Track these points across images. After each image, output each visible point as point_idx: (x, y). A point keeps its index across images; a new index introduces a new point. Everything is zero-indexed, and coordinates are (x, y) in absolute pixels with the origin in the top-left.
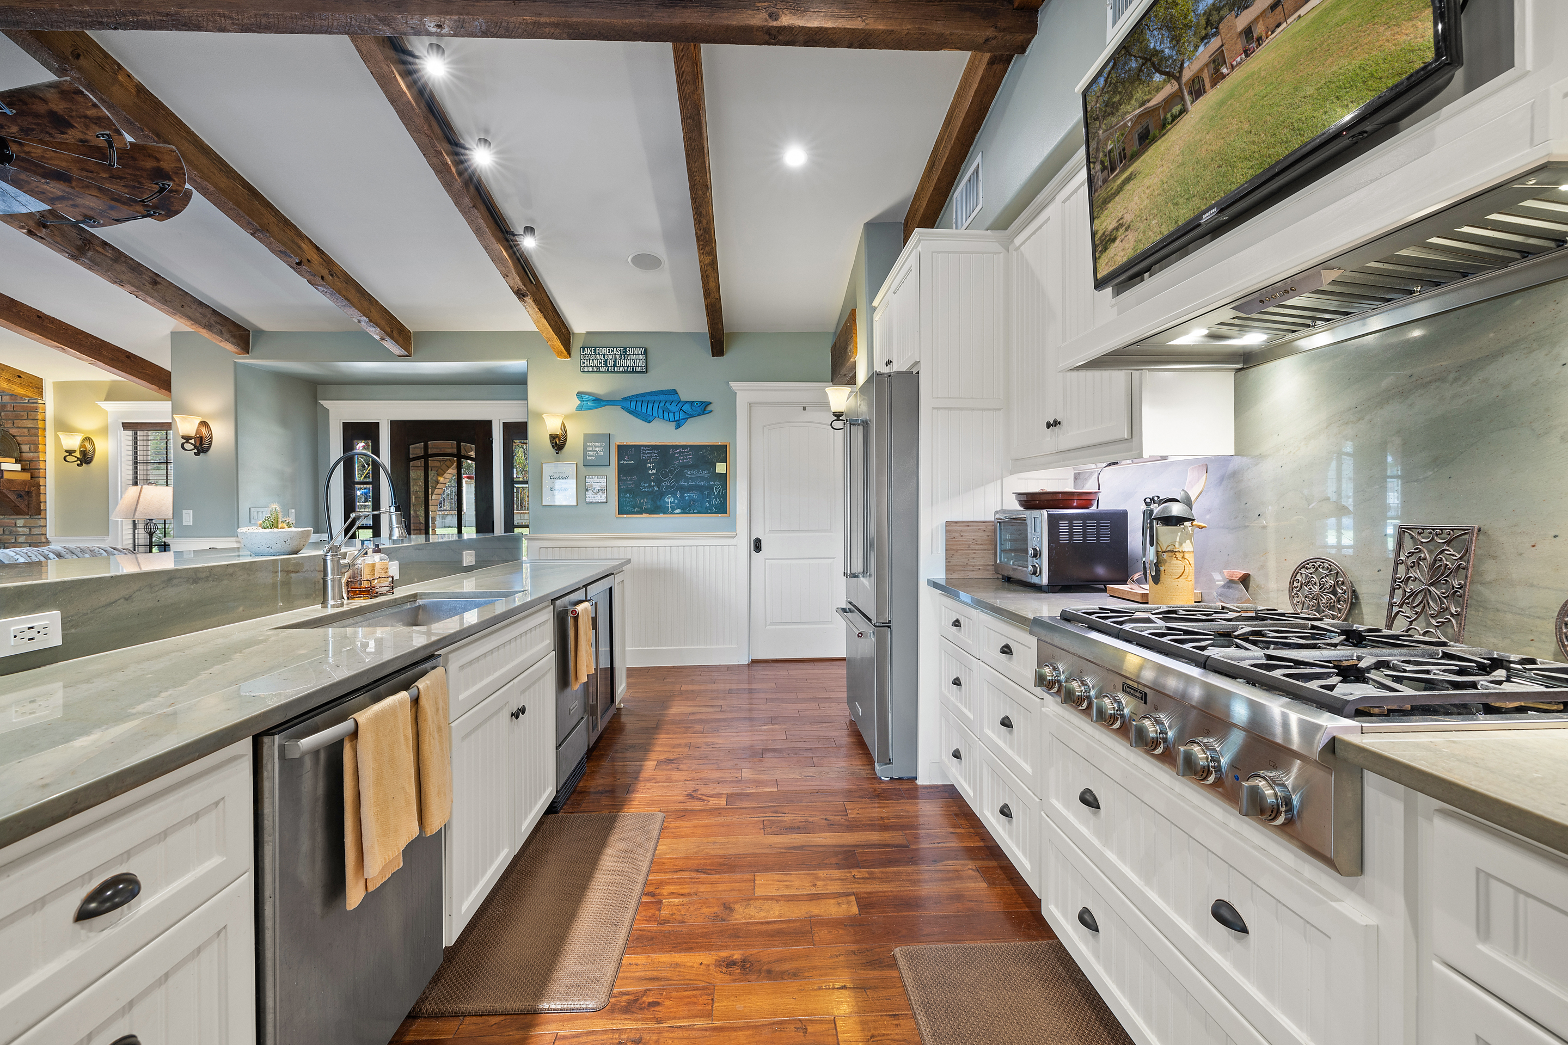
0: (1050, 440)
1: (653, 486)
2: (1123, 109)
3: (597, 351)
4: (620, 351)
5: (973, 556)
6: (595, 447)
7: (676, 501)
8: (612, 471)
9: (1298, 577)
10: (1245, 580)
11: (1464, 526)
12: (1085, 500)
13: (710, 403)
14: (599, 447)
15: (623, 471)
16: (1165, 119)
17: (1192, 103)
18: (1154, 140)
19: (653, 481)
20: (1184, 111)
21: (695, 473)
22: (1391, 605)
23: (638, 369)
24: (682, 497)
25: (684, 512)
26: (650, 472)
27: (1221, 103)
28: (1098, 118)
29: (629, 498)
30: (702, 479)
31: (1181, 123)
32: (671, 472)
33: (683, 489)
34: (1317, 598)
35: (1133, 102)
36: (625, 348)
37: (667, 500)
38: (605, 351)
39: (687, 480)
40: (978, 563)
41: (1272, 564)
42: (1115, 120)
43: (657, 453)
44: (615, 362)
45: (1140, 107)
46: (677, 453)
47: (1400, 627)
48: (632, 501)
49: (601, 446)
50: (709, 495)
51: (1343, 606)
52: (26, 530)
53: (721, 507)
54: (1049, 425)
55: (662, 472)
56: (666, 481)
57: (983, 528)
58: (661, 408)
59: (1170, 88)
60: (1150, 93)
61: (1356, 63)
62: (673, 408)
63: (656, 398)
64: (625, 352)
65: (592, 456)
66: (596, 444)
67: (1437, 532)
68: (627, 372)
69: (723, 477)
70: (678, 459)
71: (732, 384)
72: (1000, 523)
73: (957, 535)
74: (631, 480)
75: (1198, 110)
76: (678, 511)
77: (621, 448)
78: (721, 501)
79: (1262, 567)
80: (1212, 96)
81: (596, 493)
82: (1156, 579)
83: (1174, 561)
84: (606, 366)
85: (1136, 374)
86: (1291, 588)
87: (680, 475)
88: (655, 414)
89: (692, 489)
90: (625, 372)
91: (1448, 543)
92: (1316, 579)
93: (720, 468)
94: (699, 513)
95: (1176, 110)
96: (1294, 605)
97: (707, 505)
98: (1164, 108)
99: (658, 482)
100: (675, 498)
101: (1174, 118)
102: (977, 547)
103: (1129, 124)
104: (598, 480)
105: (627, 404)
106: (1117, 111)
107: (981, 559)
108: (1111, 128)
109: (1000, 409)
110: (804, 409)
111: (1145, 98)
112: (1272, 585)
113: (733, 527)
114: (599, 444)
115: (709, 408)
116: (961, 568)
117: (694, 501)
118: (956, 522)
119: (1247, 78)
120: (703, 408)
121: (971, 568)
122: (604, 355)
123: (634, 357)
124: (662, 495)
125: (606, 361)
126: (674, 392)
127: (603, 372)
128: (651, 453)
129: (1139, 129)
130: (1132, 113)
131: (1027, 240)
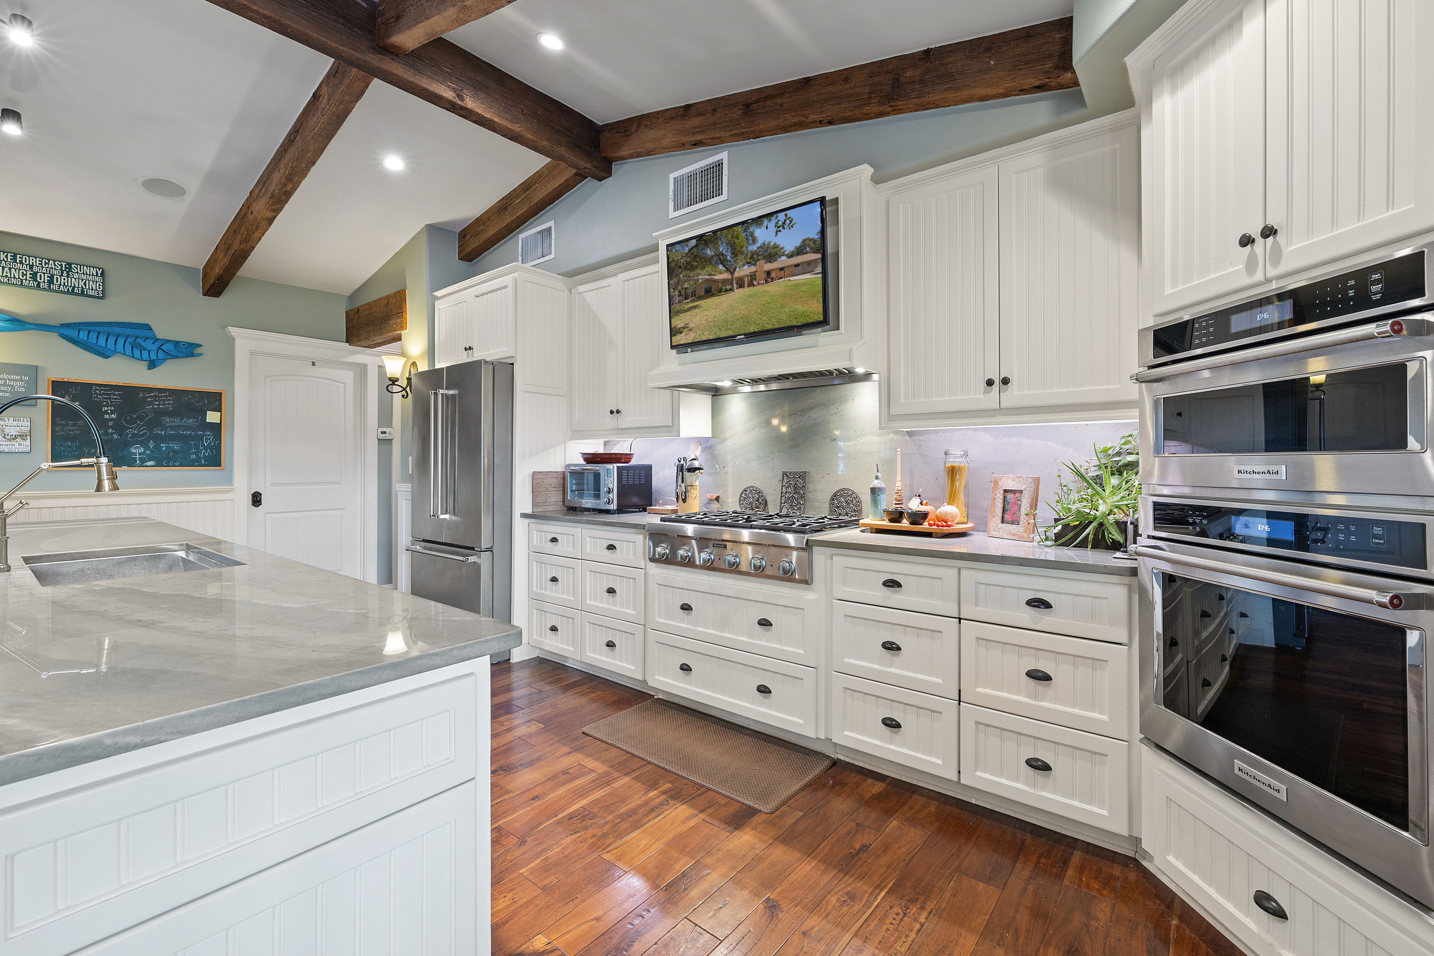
0: (610, 420)
1: (112, 434)
2: (698, 271)
3: (18, 259)
4: (61, 265)
5: (550, 495)
6: (10, 380)
7: (149, 452)
8: (42, 415)
9: (743, 495)
10: (717, 499)
11: (804, 471)
12: (627, 458)
13: (200, 346)
14: (17, 380)
15: (59, 413)
16: (721, 288)
17: (737, 288)
18: (713, 295)
19: (111, 427)
20: (732, 290)
21: (177, 421)
22: (781, 503)
23: (91, 293)
24: (157, 447)
25: (159, 464)
26: (107, 416)
27: (750, 296)
28: (681, 267)
29: (70, 447)
30: (187, 428)
31: (729, 295)
32: (141, 418)
33: (158, 439)
34: (751, 503)
35: (705, 271)
36: (70, 264)
37: (134, 451)
38: (32, 261)
39: (164, 428)
40: (552, 500)
41: (730, 490)
42: (692, 274)
43: (119, 395)
44: (52, 277)
45: (708, 275)
46: (151, 397)
47: (784, 512)
48: (75, 451)
49: (21, 380)
50: (196, 447)
51: (762, 507)
53: (215, 460)
54: (612, 412)
55: (126, 417)
56: (132, 428)
57: (555, 476)
58: (130, 343)
59: (726, 276)
60: (715, 271)
61: (804, 309)
62: (148, 344)
63: (119, 330)
64: (70, 269)
65: (6, 392)
66: (12, 377)
67: (796, 473)
68: (73, 293)
69: (217, 428)
70: (151, 403)
71: (231, 329)
72: (570, 472)
73: (540, 481)
74: (73, 425)
75: (738, 293)
76: (151, 463)
77: (58, 387)
78: (212, 452)
79: (725, 492)
80: (746, 291)
81: (9, 440)
82: (684, 501)
83: (693, 491)
84: (36, 280)
85: (676, 393)
86: (740, 500)
87: (156, 421)
88: (120, 347)
89: (172, 438)
90: (68, 292)
91: (799, 477)
92: (750, 496)
93: (212, 417)
94: (181, 465)
95: (728, 287)
96: (742, 508)
97: (193, 456)
98: (722, 283)
99: (120, 428)
100: (146, 447)
101: (726, 291)
102: (552, 489)
103: (701, 281)
104: (15, 423)
105: (73, 333)
106: (694, 270)
107: (554, 498)
108: (689, 277)
109: (564, 396)
110: (313, 364)
111: (712, 273)
112: (730, 500)
113: (229, 480)
114: (18, 378)
115: (198, 351)
116: (542, 504)
117: (175, 452)
118: (540, 472)
119: (764, 292)
120: (189, 350)
121: (548, 504)
122: (31, 267)
123: (84, 277)
124: (127, 445)
125: (34, 276)
126: (148, 327)
127: (28, 287)
128: (110, 394)
129: (705, 286)
130: (703, 276)
131: (589, 291)
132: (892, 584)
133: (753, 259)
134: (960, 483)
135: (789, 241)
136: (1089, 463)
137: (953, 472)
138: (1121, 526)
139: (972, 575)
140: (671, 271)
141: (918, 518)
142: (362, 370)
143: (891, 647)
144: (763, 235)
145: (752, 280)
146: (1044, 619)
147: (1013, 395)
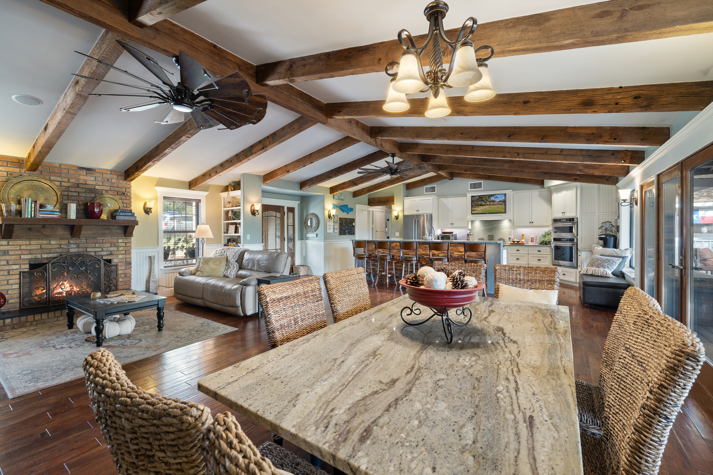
0: (450, 225)
7: (347, 232)
8: (338, 225)
11: (493, 234)
12: (452, 233)
16: (484, 205)
18: (482, 206)
21: (350, 225)
23: (343, 199)
25: (347, 235)
28: (474, 200)
29: (340, 232)
32: (347, 225)
33: (348, 229)
41: (476, 239)
43: (345, 220)
46: (348, 220)
49: (337, 218)
50: (352, 230)
52: (124, 244)
53: (353, 233)
54: (452, 224)
60: (482, 202)
61: (498, 211)
64: (341, 195)
65: (335, 220)
69: (354, 226)
70: (348, 222)
71: (356, 205)
72: (441, 236)
74: (341, 227)
75: (487, 206)
77: (340, 219)
81: (336, 230)
91: (492, 236)
93: (354, 224)
99: (345, 227)
103: (478, 203)
109: (437, 220)
110: (363, 211)
117: (350, 232)
119: (491, 207)
120: (352, 210)
122: (338, 195)
124: (345, 230)
125: (338, 197)
126: (347, 205)
127: (337, 199)
130: (480, 203)
131: (444, 200)
132: (518, 250)
133: (490, 202)
134: (524, 237)
135: (497, 200)
136: (544, 233)
137: (523, 235)
138: (549, 242)
139: (530, 248)
140: (472, 201)
141: (518, 242)
142: (369, 212)
143: (518, 259)
144: (492, 198)
145: (490, 205)
146: (540, 253)
147: (534, 224)
